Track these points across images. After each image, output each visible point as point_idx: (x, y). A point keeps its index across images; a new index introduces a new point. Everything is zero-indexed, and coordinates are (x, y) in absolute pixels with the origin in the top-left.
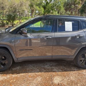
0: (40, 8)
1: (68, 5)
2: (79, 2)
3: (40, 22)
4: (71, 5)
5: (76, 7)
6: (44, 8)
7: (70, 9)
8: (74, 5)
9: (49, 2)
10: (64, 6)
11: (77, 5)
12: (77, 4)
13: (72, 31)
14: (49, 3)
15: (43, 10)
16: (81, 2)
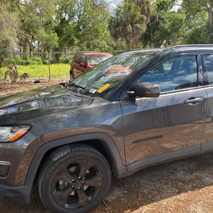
1: (118, 25)
4: (125, 25)
5: (137, 29)
8: (132, 26)
9: (67, 18)
12: (137, 23)
14: (68, 21)
15: (57, 38)
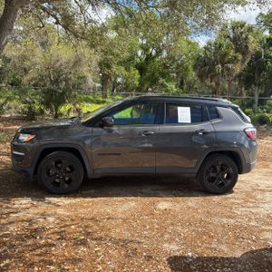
0: (127, 69)
2: (235, 58)
3: (130, 109)
5: (228, 69)
6: (141, 69)
7: (212, 74)
8: (223, 66)
9: (154, 53)
10: (195, 67)
11: (230, 66)
12: (229, 62)
13: (190, 122)
14: (155, 57)
15: (137, 76)
16: (240, 57)
